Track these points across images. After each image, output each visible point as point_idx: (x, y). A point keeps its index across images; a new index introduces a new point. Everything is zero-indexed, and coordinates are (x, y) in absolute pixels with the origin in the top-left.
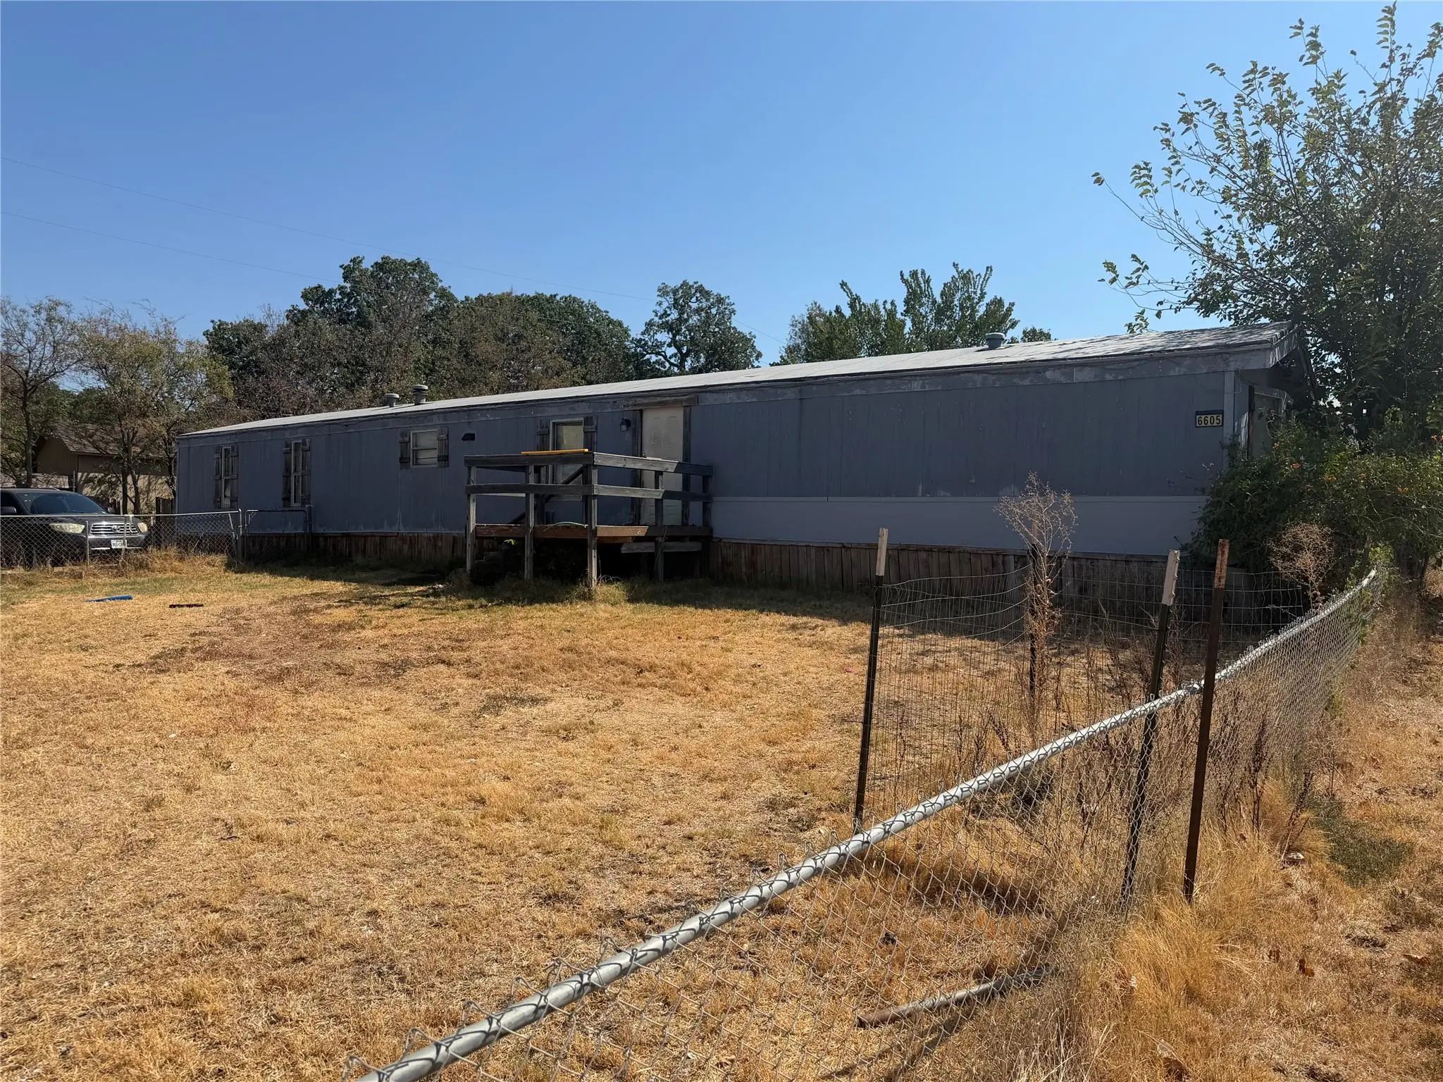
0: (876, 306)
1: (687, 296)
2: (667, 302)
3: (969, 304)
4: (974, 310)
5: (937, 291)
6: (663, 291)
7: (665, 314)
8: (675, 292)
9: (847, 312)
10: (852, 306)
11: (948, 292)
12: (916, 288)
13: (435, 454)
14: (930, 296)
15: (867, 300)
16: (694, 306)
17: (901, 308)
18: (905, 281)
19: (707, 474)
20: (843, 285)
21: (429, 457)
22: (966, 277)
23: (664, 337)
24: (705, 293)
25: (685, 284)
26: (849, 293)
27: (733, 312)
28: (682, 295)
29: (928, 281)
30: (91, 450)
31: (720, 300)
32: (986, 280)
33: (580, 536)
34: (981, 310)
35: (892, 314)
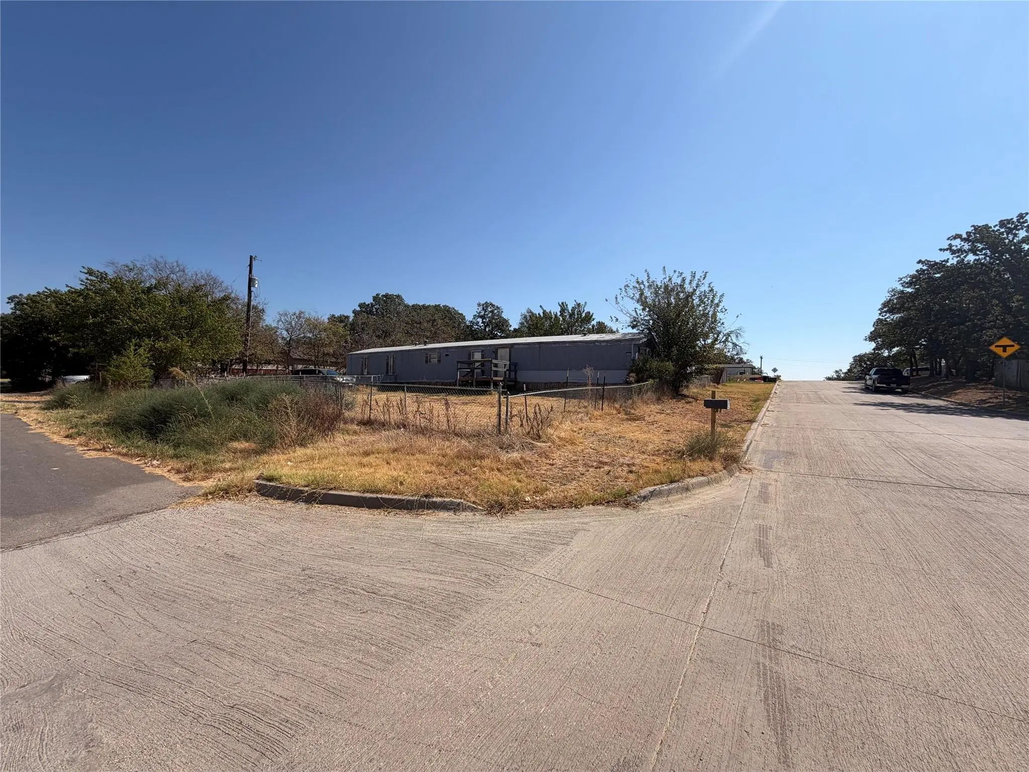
0: (550, 312)
1: (487, 307)
2: (480, 309)
3: (580, 313)
4: (581, 314)
5: (570, 309)
6: (479, 305)
7: (480, 312)
8: (483, 305)
9: (542, 315)
10: (543, 313)
11: (573, 309)
12: (563, 308)
13: (437, 360)
14: (568, 310)
15: (548, 311)
16: (490, 310)
17: (559, 314)
18: (560, 305)
19: (516, 365)
20: (541, 306)
21: (435, 361)
22: (579, 305)
23: (480, 320)
24: (493, 306)
25: (486, 302)
26: (543, 309)
27: (502, 312)
28: (485, 306)
29: (567, 305)
30: (299, 357)
31: (498, 308)
32: (585, 306)
33: (488, 380)
34: (584, 315)
35: (556, 316)
